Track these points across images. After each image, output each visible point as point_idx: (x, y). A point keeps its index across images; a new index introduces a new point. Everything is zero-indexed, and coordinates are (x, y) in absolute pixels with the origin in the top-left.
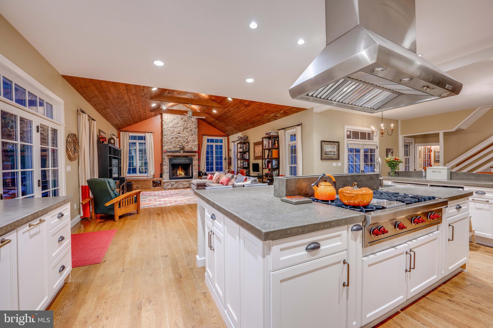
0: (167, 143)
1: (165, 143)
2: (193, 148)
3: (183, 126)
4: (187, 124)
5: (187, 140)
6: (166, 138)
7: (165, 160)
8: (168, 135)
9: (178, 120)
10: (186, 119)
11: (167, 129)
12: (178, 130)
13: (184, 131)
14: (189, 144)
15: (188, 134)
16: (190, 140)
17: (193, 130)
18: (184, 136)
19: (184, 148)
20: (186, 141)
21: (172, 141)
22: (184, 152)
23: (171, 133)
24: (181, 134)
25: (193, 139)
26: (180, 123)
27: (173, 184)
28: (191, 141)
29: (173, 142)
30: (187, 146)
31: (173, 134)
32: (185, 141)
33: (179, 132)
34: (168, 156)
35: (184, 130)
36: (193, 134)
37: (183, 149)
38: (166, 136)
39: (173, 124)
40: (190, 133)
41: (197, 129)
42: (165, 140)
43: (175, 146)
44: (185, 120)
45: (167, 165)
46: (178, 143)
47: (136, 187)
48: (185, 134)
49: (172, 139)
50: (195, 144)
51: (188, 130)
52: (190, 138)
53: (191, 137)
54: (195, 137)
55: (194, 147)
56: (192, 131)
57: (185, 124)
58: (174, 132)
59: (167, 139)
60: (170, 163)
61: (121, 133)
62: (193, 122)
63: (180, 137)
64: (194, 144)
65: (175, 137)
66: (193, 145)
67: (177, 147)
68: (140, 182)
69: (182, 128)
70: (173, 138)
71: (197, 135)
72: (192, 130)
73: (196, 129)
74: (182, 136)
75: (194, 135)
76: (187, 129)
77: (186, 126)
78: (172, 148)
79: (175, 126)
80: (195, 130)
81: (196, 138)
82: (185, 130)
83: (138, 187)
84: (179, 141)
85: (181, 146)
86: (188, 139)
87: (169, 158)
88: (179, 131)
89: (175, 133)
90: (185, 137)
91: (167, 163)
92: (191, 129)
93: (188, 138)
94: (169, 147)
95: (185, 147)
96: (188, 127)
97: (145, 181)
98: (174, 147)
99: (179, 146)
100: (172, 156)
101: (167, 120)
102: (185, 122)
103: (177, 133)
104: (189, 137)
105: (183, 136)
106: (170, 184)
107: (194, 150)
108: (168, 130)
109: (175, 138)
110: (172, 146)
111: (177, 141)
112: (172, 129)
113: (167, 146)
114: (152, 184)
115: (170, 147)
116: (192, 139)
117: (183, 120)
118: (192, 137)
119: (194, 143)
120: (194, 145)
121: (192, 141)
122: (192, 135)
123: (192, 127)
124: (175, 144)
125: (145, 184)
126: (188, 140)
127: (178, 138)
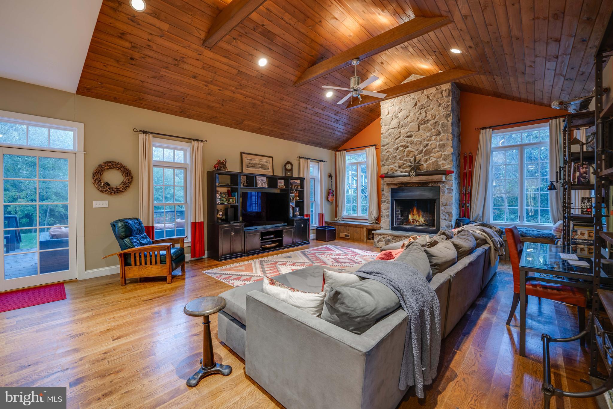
0: (387, 160)
1: (385, 161)
2: (439, 163)
3: (418, 119)
4: (426, 113)
5: (425, 147)
6: (386, 150)
7: (384, 193)
8: (390, 144)
9: (408, 111)
10: (424, 102)
11: (387, 134)
12: (406, 130)
13: (419, 130)
14: (432, 155)
15: (428, 134)
16: (433, 146)
17: (440, 123)
18: (420, 139)
19: (420, 167)
20: (424, 150)
21: (395, 154)
22: (417, 175)
23: (395, 139)
24: (412, 138)
25: (439, 145)
26: (412, 114)
27: (388, 239)
28: (435, 148)
29: (398, 157)
30: (426, 161)
31: (397, 140)
32: (422, 150)
33: (409, 134)
34: (388, 184)
35: (419, 127)
36: (441, 131)
37: (416, 168)
38: (386, 147)
39: (398, 121)
40: (433, 130)
41: (451, 117)
42: (384, 155)
43: (402, 164)
44: (422, 105)
45: (386, 202)
46: (408, 156)
47: (346, 236)
48: (423, 134)
49: (395, 151)
50: (446, 153)
51: (429, 124)
52: (434, 143)
53: (435, 140)
54: (446, 137)
55: (441, 162)
56: (437, 126)
57: (421, 113)
58: (399, 136)
59: (387, 152)
60: (392, 196)
62: (440, 105)
63: (411, 144)
64: (443, 154)
65: (402, 146)
66: (440, 157)
67: (405, 165)
68: (351, 228)
69: (416, 124)
70: (397, 149)
71: (451, 131)
72: (437, 124)
73: (449, 119)
74: (416, 140)
75: (444, 132)
76: (427, 123)
77: (423, 118)
78: (397, 169)
79: (401, 123)
80: (446, 121)
81: (448, 139)
82: (423, 126)
83: (348, 236)
84: (409, 152)
85: (413, 163)
86: (427, 145)
87: (392, 188)
88: (410, 132)
89: (401, 138)
90: (421, 142)
91: (386, 197)
92: (435, 120)
93: (428, 143)
94: (390, 166)
95: (422, 163)
96: (429, 117)
97: (357, 227)
98: (400, 167)
99: (409, 164)
100: (396, 184)
101: (388, 116)
102: (421, 111)
103: (406, 137)
104: (430, 140)
105: (418, 141)
106: (384, 238)
107: (442, 168)
108: (389, 135)
109: (402, 149)
110: (397, 164)
111: (405, 154)
112: (397, 131)
113: (388, 166)
114: (365, 234)
115: (392, 166)
116: (438, 143)
117: (416, 107)
118: (438, 138)
119: (444, 152)
120: (443, 156)
121: (437, 149)
122: (439, 134)
123: (437, 117)
124: (402, 160)
125: (357, 233)
126: (429, 147)
127: (408, 147)
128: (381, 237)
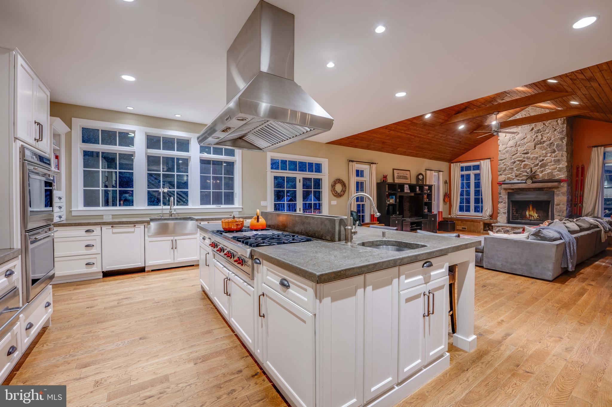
0: (504, 171)
1: (502, 172)
2: (554, 173)
3: (534, 140)
4: (542, 136)
5: (541, 161)
6: (503, 163)
7: (501, 196)
8: (507, 159)
9: (524, 134)
10: (540, 128)
11: (504, 151)
12: (524, 148)
13: (535, 149)
14: (546, 168)
15: (544, 152)
16: (548, 161)
17: (556, 143)
18: (536, 156)
19: (536, 176)
20: (540, 164)
21: (512, 167)
22: (533, 182)
23: (512, 155)
24: (529, 155)
25: (554, 160)
26: (529, 137)
27: (507, 230)
28: (551, 162)
29: (515, 169)
30: (542, 172)
31: (514, 156)
32: (538, 164)
33: (525, 151)
34: (505, 189)
35: (535, 147)
36: (556, 150)
37: (532, 177)
38: (503, 161)
39: (515, 141)
40: (549, 149)
41: (566, 139)
42: (502, 167)
43: (519, 174)
44: (538, 130)
45: (503, 202)
46: (524, 168)
47: (463, 228)
48: (539, 152)
49: (512, 164)
50: (561, 166)
51: (545, 145)
52: (549, 158)
53: (550, 156)
54: (560, 155)
55: (556, 173)
56: (552, 146)
57: (537, 136)
58: (516, 152)
59: (504, 165)
60: (508, 198)
61: (452, 164)
62: (555, 130)
63: (527, 159)
64: (558, 166)
65: (519, 161)
66: (555, 169)
67: (521, 175)
68: (468, 222)
69: (532, 144)
70: (515, 162)
71: (565, 150)
72: (552, 144)
73: (563, 141)
74: (532, 156)
75: (558, 150)
76: (543, 144)
77: (539, 140)
78: (514, 177)
79: (518, 143)
80: (561, 143)
81: (562, 156)
82: (539, 146)
83: (465, 228)
84: (525, 165)
85: (530, 173)
86: (543, 160)
87: (508, 192)
88: (527, 150)
89: (518, 154)
90: (537, 157)
91: (503, 199)
92: (551, 141)
93: (543, 158)
94: (507, 176)
95: (538, 173)
96: (545, 139)
97: (474, 222)
98: (516, 176)
99: (526, 174)
100: (513, 189)
101: (506, 138)
102: (537, 134)
103: (523, 154)
104: (546, 156)
105: (534, 157)
106: (503, 229)
107: (557, 178)
108: (507, 152)
109: (518, 162)
110: (513, 174)
111: (522, 166)
112: (514, 149)
113: (505, 175)
114: (482, 227)
115: (509, 176)
116: (553, 159)
117: (533, 131)
118: (553, 155)
119: (558, 165)
120: (557, 168)
121: (553, 163)
122: (554, 152)
123: (552, 139)
124: (519, 171)
125: (474, 226)
126: (544, 161)
127: (524, 161)
128: (500, 228)
